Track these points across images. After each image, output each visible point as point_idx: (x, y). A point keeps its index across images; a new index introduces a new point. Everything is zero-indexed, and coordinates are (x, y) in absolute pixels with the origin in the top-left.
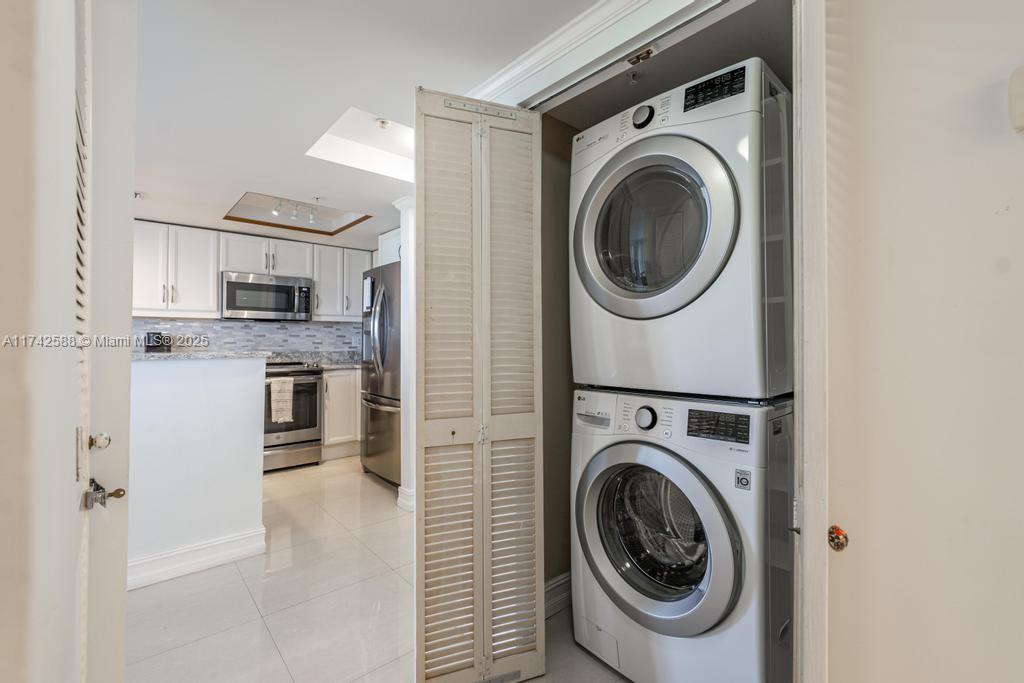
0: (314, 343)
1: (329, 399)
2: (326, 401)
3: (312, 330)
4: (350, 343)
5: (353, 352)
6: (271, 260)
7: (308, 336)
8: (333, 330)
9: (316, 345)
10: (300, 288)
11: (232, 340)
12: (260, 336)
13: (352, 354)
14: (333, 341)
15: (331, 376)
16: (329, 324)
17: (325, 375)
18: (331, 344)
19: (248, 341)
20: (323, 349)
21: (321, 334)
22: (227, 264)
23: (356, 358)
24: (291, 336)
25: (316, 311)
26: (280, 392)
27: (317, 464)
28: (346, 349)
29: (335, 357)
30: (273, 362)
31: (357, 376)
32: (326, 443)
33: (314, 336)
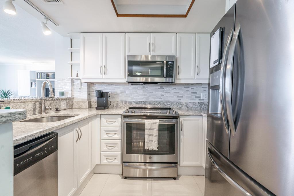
0: (178, 97)
1: (184, 136)
2: (182, 137)
3: (178, 89)
4: (200, 97)
5: (202, 103)
6: (152, 46)
7: (174, 93)
8: (189, 89)
9: (180, 98)
10: (167, 62)
11: (136, 95)
12: (150, 93)
13: (201, 104)
14: (190, 96)
15: (184, 120)
16: (187, 85)
17: (181, 119)
18: (188, 97)
19: (144, 95)
20: (183, 100)
21: (182, 91)
22: (129, 51)
23: (203, 106)
24: (165, 93)
25: (178, 77)
26: (150, 129)
27: (175, 179)
28: (197, 101)
29: (190, 105)
30: (156, 107)
31: (203, 122)
32: (181, 165)
33: (179, 93)
